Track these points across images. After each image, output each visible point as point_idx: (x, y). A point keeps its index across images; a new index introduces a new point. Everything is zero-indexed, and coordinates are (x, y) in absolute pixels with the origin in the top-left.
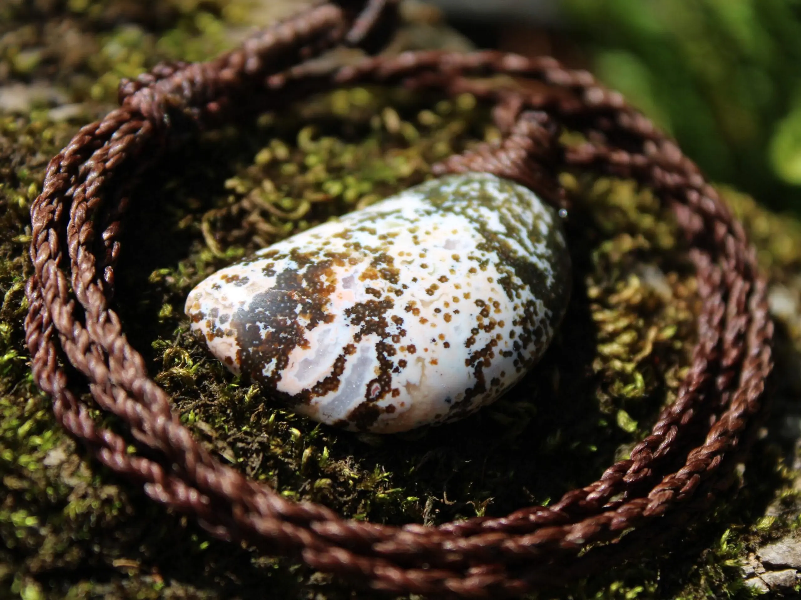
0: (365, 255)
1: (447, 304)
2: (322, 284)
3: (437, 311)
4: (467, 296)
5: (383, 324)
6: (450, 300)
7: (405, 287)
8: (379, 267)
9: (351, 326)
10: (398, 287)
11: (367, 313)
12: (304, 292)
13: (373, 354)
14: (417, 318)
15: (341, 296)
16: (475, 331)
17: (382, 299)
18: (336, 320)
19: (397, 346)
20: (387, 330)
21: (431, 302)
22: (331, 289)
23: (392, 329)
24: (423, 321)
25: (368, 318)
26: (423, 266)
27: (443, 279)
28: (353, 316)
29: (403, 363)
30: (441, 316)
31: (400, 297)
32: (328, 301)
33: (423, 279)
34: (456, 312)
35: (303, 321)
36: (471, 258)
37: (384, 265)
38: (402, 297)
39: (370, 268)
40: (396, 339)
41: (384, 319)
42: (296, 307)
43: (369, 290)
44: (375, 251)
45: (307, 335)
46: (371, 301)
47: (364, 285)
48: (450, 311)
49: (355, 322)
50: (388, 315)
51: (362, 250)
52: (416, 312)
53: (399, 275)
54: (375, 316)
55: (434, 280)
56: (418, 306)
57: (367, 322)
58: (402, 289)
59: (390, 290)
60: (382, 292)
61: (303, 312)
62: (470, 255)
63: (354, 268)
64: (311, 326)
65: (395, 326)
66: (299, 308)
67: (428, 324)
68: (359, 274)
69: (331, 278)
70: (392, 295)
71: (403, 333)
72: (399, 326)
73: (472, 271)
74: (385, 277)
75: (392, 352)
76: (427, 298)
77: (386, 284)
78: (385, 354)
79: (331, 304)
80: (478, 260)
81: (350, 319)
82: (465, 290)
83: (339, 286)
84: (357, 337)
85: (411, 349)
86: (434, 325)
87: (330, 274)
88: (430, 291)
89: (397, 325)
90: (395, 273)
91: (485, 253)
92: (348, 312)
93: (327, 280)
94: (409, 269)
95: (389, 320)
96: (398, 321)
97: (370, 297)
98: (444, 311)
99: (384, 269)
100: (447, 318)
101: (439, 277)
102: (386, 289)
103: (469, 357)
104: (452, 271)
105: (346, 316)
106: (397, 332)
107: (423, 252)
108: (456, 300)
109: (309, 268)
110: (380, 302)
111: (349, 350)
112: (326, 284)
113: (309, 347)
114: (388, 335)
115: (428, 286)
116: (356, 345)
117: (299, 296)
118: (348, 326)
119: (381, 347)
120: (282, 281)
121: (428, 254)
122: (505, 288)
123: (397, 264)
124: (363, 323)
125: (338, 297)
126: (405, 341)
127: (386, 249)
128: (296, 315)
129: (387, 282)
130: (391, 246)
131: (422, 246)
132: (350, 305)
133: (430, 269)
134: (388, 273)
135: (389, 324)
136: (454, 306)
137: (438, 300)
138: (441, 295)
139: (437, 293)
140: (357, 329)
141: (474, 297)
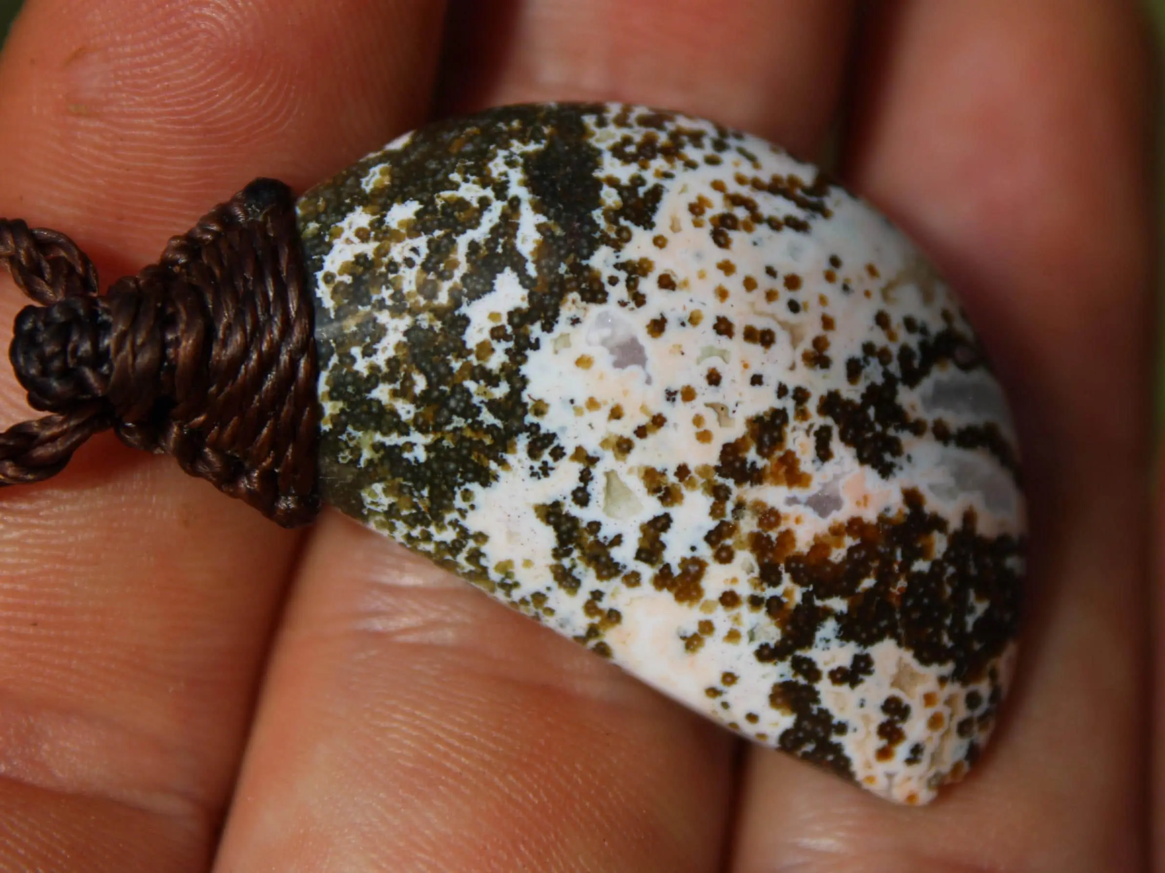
0: (740, 506)
1: (771, 296)
2: (851, 550)
3: (794, 307)
4: (727, 268)
5: (872, 394)
6: (758, 295)
7: (782, 391)
8: (761, 463)
9: (907, 450)
10: (789, 404)
11: (869, 435)
12: (885, 578)
13: (927, 384)
14: (831, 336)
15: (862, 501)
16: (775, 225)
17: (829, 421)
18: (908, 484)
19: (894, 349)
20: (879, 380)
21: (784, 325)
22: (855, 526)
23: (874, 373)
24: (828, 323)
25: (878, 428)
26: (714, 379)
27: (723, 327)
28: (888, 457)
29: (910, 324)
30: (799, 296)
31: (810, 389)
32: (882, 519)
33: (746, 366)
34: (771, 272)
35: (939, 544)
36: (639, 300)
37: (752, 455)
38: (804, 384)
39: (770, 479)
40: (884, 356)
41: (863, 396)
42: (920, 574)
43: (824, 453)
44: (719, 494)
45: (955, 523)
46: (843, 438)
47: (818, 469)
48: (778, 284)
49: (895, 447)
50: (852, 393)
51: (729, 518)
52: (820, 344)
53: (761, 414)
54: (866, 418)
55: (737, 346)
56: (806, 345)
57: (885, 426)
58: (791, 393)
59: (802, 414)
60: (816, 428)
61: (923, 554)
62: (632, 304)
63: (783, 509)
64: (938, 523)
65: (868, 370)
66: (921, 566)
67: (830, 311)
68: (797, 492)
69: (832, 539)
70: (812, 406)
71: (868, 348)
72: (862, 363)
73: (666, 283)
74: (778, 440)
75: (905, 354)
76: (782, 337)
77: (794, 429)
78: (916, 363)
79: (887, 510)
80: (632, 284)
81: (897, 460)
82: (718, 278)
83: (841, 516)
84: (917, 429)
85: (882, 320)
86: (823, 300)
87: (820, 547)
88: (765, 339)
89: (863, 367)
90: (756, 426)
91: (604, 279)
92: (886, 471)
93: (839, 545)
94: (737, 405)
95: (861, 386)
96: (854, 369)
97: (836, 446)
98: (785, 295)
99: (760, 452)
100: (793, 282)
101: (724, 339)
102: (805, 425)
103: (819, 216)
104: (694, 319)
105: (896, 470)
106: (874, 362)
107: (679, 397)
108: (750, 284)
109: (822, 597)
110: (837, 421)
111: (942, 434)
112: (849, 541)
113: (971, 507)
114: (886, 374)
115: (755, 350)
116: (930, 424)
117: (897, 579)
118: (909, 458)
119: (912, 378)
120: (875, 631)
121: (678, 385)
122: (654, 210)
123: (736, 430)
124: (891, 432)
125: (865, 505)
126: (879, 339)
127: (704, 471)
128: (935, 564)
129: (788, 430)
130: (692, 467)
131: (661, 406)
132: (870, 475)
133: (715, 362)
134: (766, 439)
135: (868, 383)
136: (764, 282)
137: (773, 316)
138: (761, 314)
139: (760, 324)
140: (905, 437)
141: (720, 255)
